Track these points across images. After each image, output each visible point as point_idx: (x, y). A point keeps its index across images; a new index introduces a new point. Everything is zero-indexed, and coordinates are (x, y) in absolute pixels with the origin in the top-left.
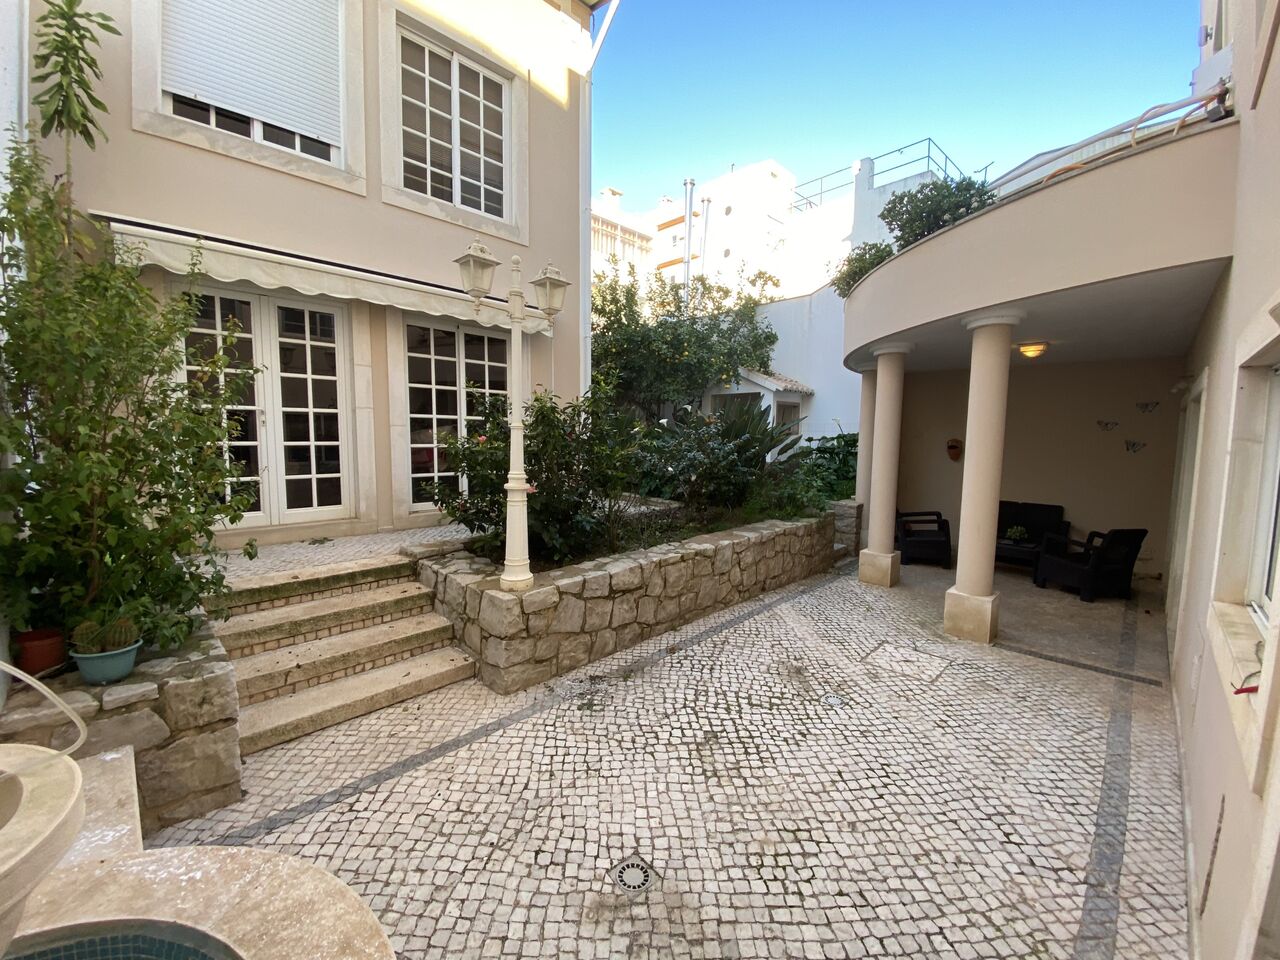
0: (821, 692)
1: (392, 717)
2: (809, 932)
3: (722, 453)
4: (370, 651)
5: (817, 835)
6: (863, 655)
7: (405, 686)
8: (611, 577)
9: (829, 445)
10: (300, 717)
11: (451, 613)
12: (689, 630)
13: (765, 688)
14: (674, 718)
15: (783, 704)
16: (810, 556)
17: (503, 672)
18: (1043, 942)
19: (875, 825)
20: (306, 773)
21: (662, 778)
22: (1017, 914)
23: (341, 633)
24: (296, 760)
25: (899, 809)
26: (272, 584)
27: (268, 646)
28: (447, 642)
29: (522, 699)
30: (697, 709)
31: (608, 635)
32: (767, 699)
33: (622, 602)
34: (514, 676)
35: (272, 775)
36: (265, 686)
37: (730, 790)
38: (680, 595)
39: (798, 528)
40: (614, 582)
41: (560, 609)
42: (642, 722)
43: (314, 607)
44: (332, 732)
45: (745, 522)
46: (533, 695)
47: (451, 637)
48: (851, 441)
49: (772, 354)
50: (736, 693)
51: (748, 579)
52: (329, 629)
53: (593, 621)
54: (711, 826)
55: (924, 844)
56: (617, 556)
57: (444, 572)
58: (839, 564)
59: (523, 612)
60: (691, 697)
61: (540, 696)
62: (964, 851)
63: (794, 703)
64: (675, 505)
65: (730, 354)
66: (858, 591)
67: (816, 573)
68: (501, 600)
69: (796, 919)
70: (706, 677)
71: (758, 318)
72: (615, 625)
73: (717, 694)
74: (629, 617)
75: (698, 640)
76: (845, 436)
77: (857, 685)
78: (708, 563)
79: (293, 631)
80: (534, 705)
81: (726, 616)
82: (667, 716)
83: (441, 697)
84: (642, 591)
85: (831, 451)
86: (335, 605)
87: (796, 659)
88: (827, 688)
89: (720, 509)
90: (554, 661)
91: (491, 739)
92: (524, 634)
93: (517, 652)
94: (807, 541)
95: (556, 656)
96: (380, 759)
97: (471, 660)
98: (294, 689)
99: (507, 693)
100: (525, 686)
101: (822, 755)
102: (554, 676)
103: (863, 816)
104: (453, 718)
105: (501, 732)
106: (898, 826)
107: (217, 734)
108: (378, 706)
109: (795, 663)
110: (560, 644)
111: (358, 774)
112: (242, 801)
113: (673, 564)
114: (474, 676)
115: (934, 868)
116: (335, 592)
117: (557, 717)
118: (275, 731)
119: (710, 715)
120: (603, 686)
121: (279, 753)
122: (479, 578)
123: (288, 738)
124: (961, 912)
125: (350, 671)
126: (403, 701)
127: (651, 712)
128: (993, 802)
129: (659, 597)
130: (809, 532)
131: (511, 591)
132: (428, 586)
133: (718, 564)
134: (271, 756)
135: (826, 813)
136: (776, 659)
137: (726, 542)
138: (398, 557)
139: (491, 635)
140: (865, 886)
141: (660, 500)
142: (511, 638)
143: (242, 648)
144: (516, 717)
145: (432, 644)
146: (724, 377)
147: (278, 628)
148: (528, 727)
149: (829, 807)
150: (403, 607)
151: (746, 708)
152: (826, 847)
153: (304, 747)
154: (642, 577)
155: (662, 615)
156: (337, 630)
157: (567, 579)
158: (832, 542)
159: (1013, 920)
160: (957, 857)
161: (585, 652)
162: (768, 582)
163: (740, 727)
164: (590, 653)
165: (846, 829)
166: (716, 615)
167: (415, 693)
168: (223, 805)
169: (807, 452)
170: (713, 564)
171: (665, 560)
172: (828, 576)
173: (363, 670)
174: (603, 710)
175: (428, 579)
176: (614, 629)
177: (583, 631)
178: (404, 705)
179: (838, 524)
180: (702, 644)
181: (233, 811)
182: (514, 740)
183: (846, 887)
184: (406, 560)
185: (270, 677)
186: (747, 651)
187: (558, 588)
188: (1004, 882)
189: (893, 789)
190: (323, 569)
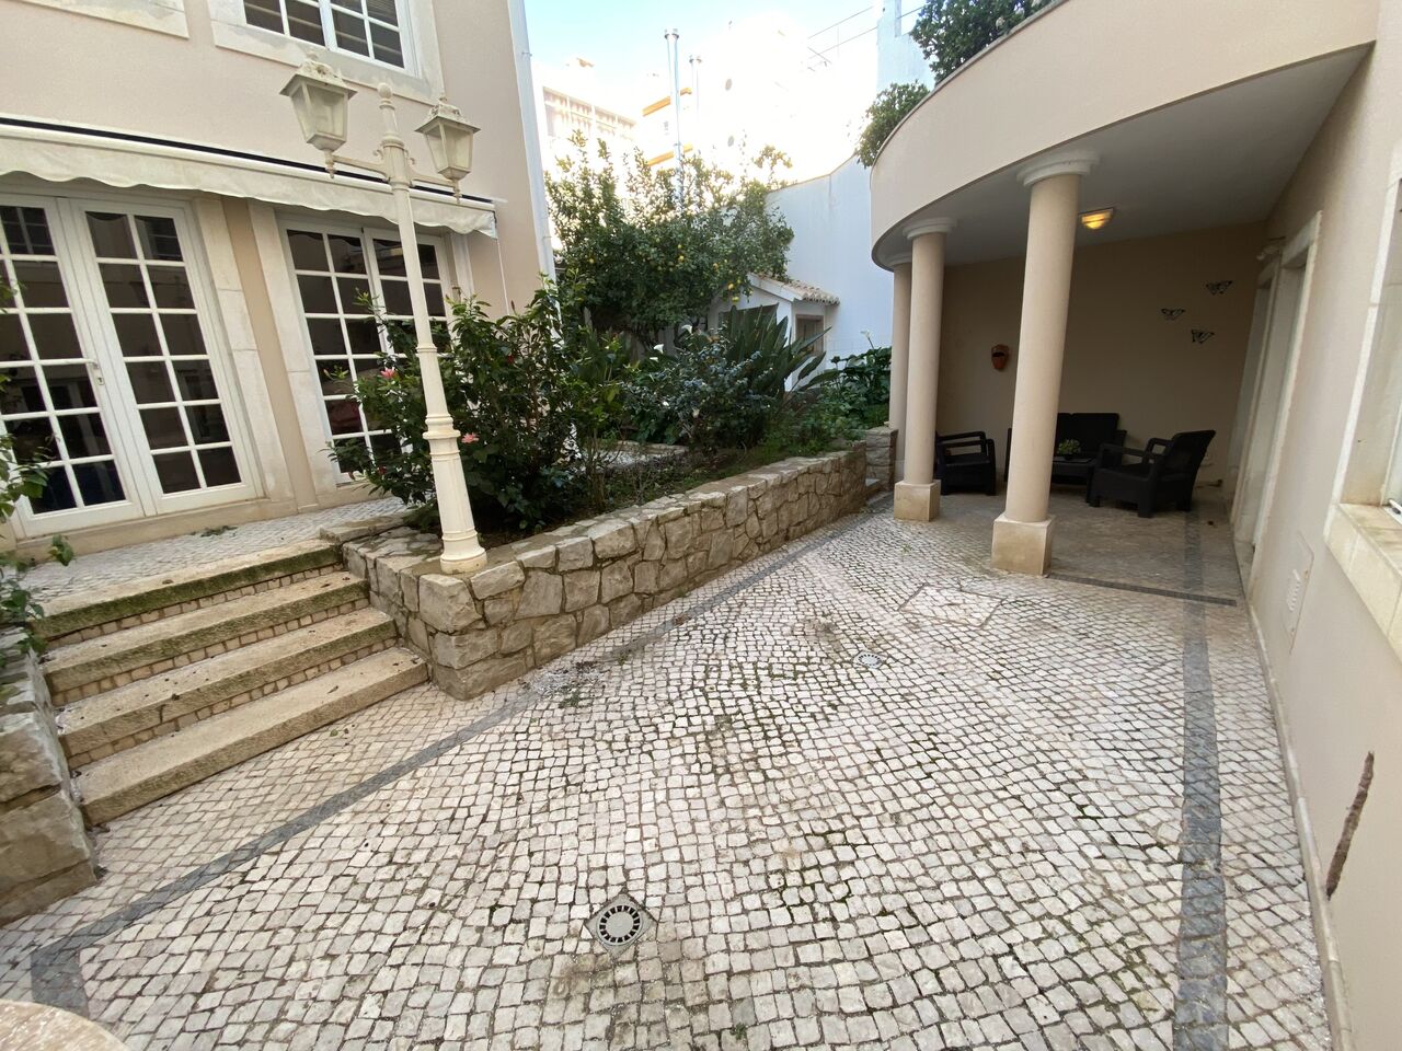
0: (853, 652)
1: (313, 747)
2: (846, 973)
3: (727, 378)
4: (279, 667)
5: (852, 836)
6: (901, 602)
7: (331, 705)
8: (594, 543)
9: (858, 364)
10: (181, 763)
11: (389, 606)
12: (700, 595)
13: (788, 654)
14: (678, 704)
15: (809, 671)
16: (837, 496)
17: (459, 675)
18: (1138, 950)
19: (923, 814)
20: (189, 836)
21: (661, 783)
22: (1102, 914)
23: (242, 646)
24: (178, 819)
25: (951, 789)
26: (132, 594)
27: (134, 674)
28: (390, 643)
29: (489, 702)
30: (707, 689)
31: (598, 612)
32: (791, 667)
33: (612, 572)
34: (475, 676)
35: (142, 843)
36: (132, 728)
37: (745, 789)
38: (686, 556)
39: (824, 464)
40: (598, 549)
41: (528, 589)
42: (639, 714)
43: (199, 618)
44: (230, 775)
45: (761, 463)
46: (502, 697)
47: (393, 635)
48: (883, 358)
49: (787, 255)
50: (754, 663)
51: (768, 529)
52: (224, 643)
53: (576, 598)
54: (721, 841)
55: (981, 831)
56: (603, 516)
57: (372, 556)
58: (872, 501)
59: (475, 599)
60: (699, 676)
61: (512, 696)
62: (1031, 835)
63: (823, 668)
64: (680, 450)
65: (737, 255)
66: (894, 529)
67: (846, 514)
68: (440, 586)
69: (829, 956)
70: (719, 648)
71: (768, 210)
72: (606, 599)
73: (731, 667)
74: (623, 588)
75: (710, 605)
76: (876, 351)
77: (895, 638)
78: (718, 514)
79: (169, 653)
80: (503, 709)
81: (743, 573)
82: (670, 702)
83: (383, 711)
84: (636, 557)
85: (861, 372)
86: (229, 612)
87: (824, 616)
88: (861, 646)
89: (733, 450)
90: (529, 652)
91: (444, 760)
92: (481, 625)
93: (475, 647)
94: (835, 478)
95: (531, 645)
96: (292, 805)
97: (421, 661)
98: (176, 725)
99: (468, 697)
100: (493, 686)
101: (857, 731)
102: (533, 668)
103: (909, 803)
104: (396, 737)
105: (457, 749)
106: (951, 811)
107: (34, 808)
108: (295, 734)
109: (823, 620)
110: (534, 631)
111: (259, 830)
112: (97, 884)
113: (675, 519)
114: (429, 680)
115: (997, 862)
116: (230, 595)
117: (532, 720)
118: (145, 786)
119: (723, 695)
120: (594, 674)
121: (156, 812)
122: (417, 560)
123: (168, 792)
124: (1034, 919)
125: (255, 693)
126: (331, 723)
127: (651, 699)
128: (1061, 766)
129: (660, 561)
130: (837, 467)
131: (455, 573)
132: (358, 575)
133: (729, 514)
134: (144, 818)
135: (863, 804)
136: (800, 617)
137: (739, 488)
138: (317, 542)
139: (437, 631)
140: (915, 897)
141: (663, 446)
142: (464, 631)
143: (98, 682)
144: (478, 728)
145: (370, 647)
146: (731, 286)
147: (144, 650)
148: (493, 738)
149: (867, 796)
150: (325, 605)
151: (766, 680)
152: (864, 851)
153: (190, 802)
154: (636, 540)
155: (666, 581)
156: (236, 642)
157: (532, 552)
158: (863, 477)
159: (1099, 923)
160: (1023, 844)
161: (569, 636)
162: (792, 529)
163: (758, 706)
164: (577, 636)
165: (888, 823)
166: (732, 573)
167: (347, 712)
168: (72, 892)
169: (833, 375)
170: (724, 515)
171: (664, 516)
172: (860, 516)
173: (276, 690)
174: (591, 705)
175: (357, 568)
176: (606, 605)
177: (563, 611)
178: (332, 728)
179: (871, 456)
180: (716, 610)
181: (86, 898)
182: (474, 758)
183: (891, 902)
184: (326, 545)
185: (136, 716)
186: (767, 612)
187: (521, 563)
188: (1082, 871)
189: (943, 764)
190: (209, 567)
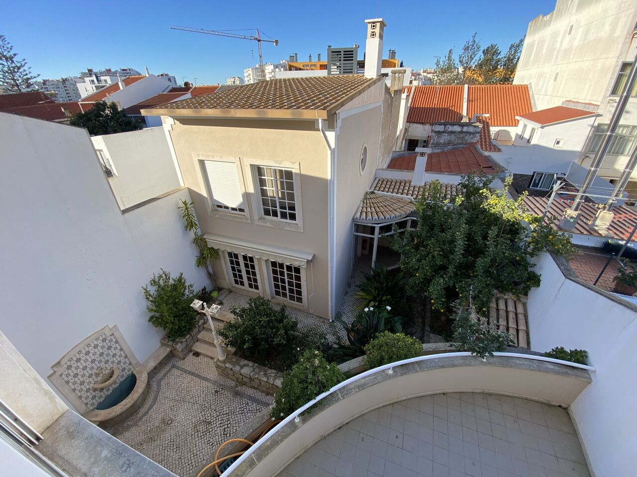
2: (158, 451)
5: (178, 451)
19: (180, 463)
25: (185, 468)
29: (218, 377)
33: (245, 378)
46: (220, 379)
50: (230, 423)
53: (237, 376)
72: (244, 381)
74: (248, 382)
84: (251, 380)
91: (202, 381)
99: (219, 374)
102: (228, 378)
103: (183, 460)
106: (180, 468)
117: (211, 388)
129: (259, 384)
135: (184, 453)
140: (166, 461)
144: (210, 381)
148: (206, 385)
151: (223, 428)
152: (175, 453)
154: (250, 377)
155: (260, 388)
157: (229, 365)
161: (236, 380)
165: (179, 457)
174: (216, 396)
177: (234, 376)
182: (202, 385)
183: (166, 457)
189: (191, 468)
